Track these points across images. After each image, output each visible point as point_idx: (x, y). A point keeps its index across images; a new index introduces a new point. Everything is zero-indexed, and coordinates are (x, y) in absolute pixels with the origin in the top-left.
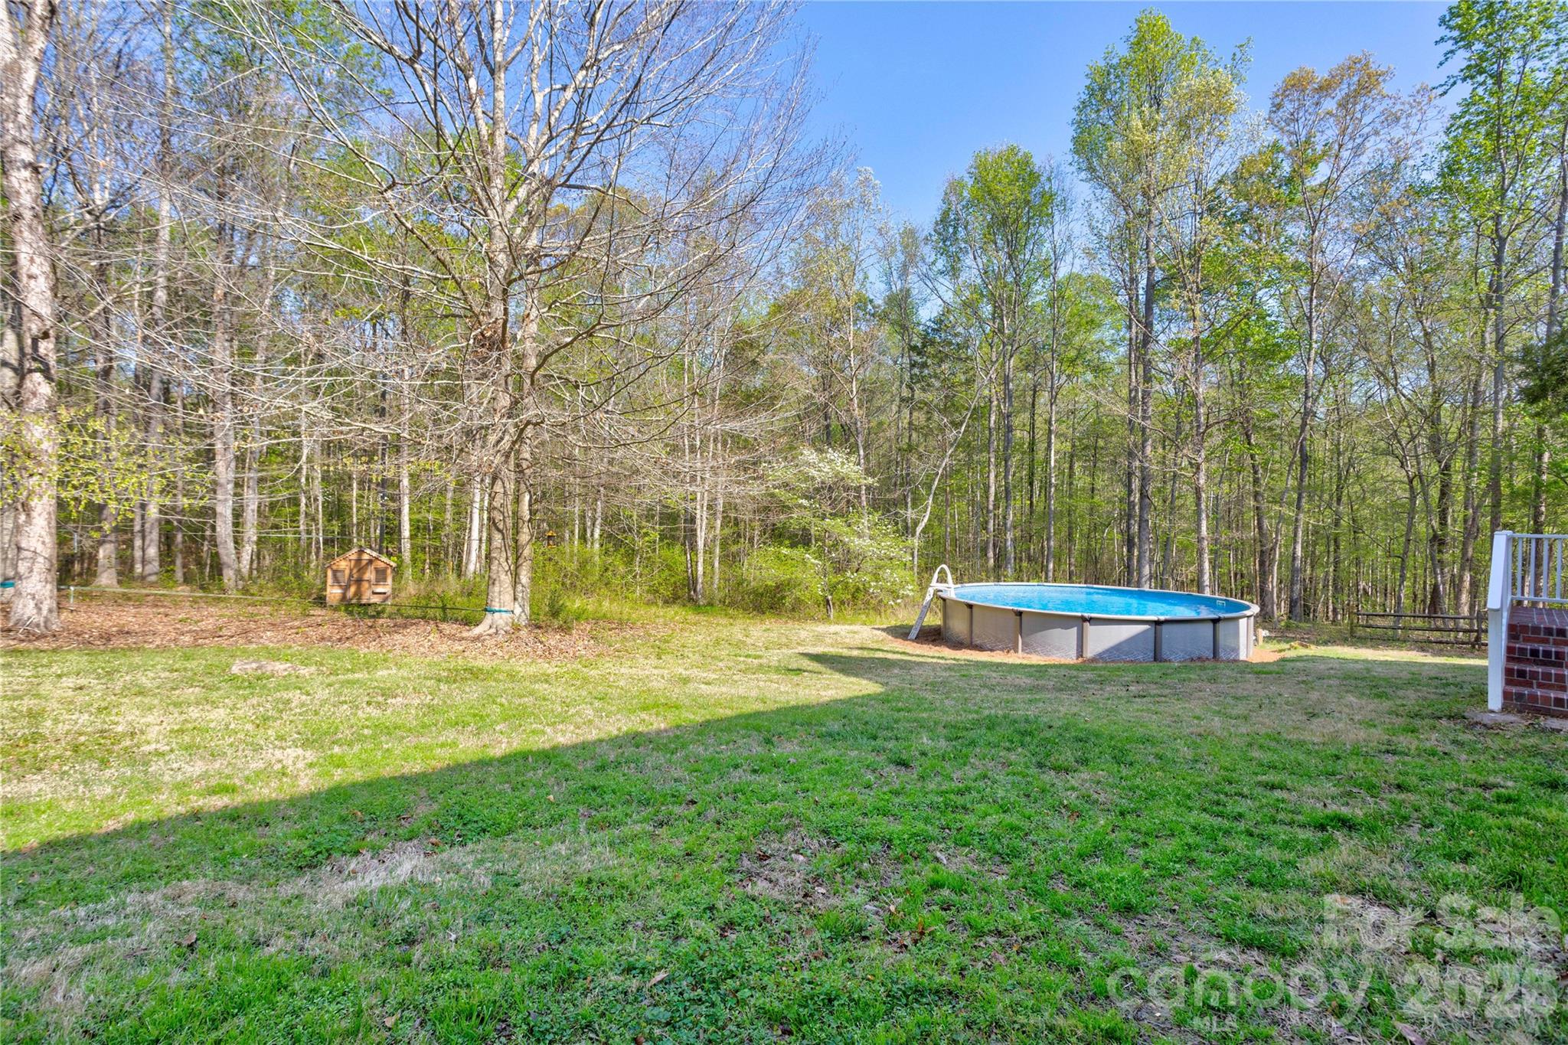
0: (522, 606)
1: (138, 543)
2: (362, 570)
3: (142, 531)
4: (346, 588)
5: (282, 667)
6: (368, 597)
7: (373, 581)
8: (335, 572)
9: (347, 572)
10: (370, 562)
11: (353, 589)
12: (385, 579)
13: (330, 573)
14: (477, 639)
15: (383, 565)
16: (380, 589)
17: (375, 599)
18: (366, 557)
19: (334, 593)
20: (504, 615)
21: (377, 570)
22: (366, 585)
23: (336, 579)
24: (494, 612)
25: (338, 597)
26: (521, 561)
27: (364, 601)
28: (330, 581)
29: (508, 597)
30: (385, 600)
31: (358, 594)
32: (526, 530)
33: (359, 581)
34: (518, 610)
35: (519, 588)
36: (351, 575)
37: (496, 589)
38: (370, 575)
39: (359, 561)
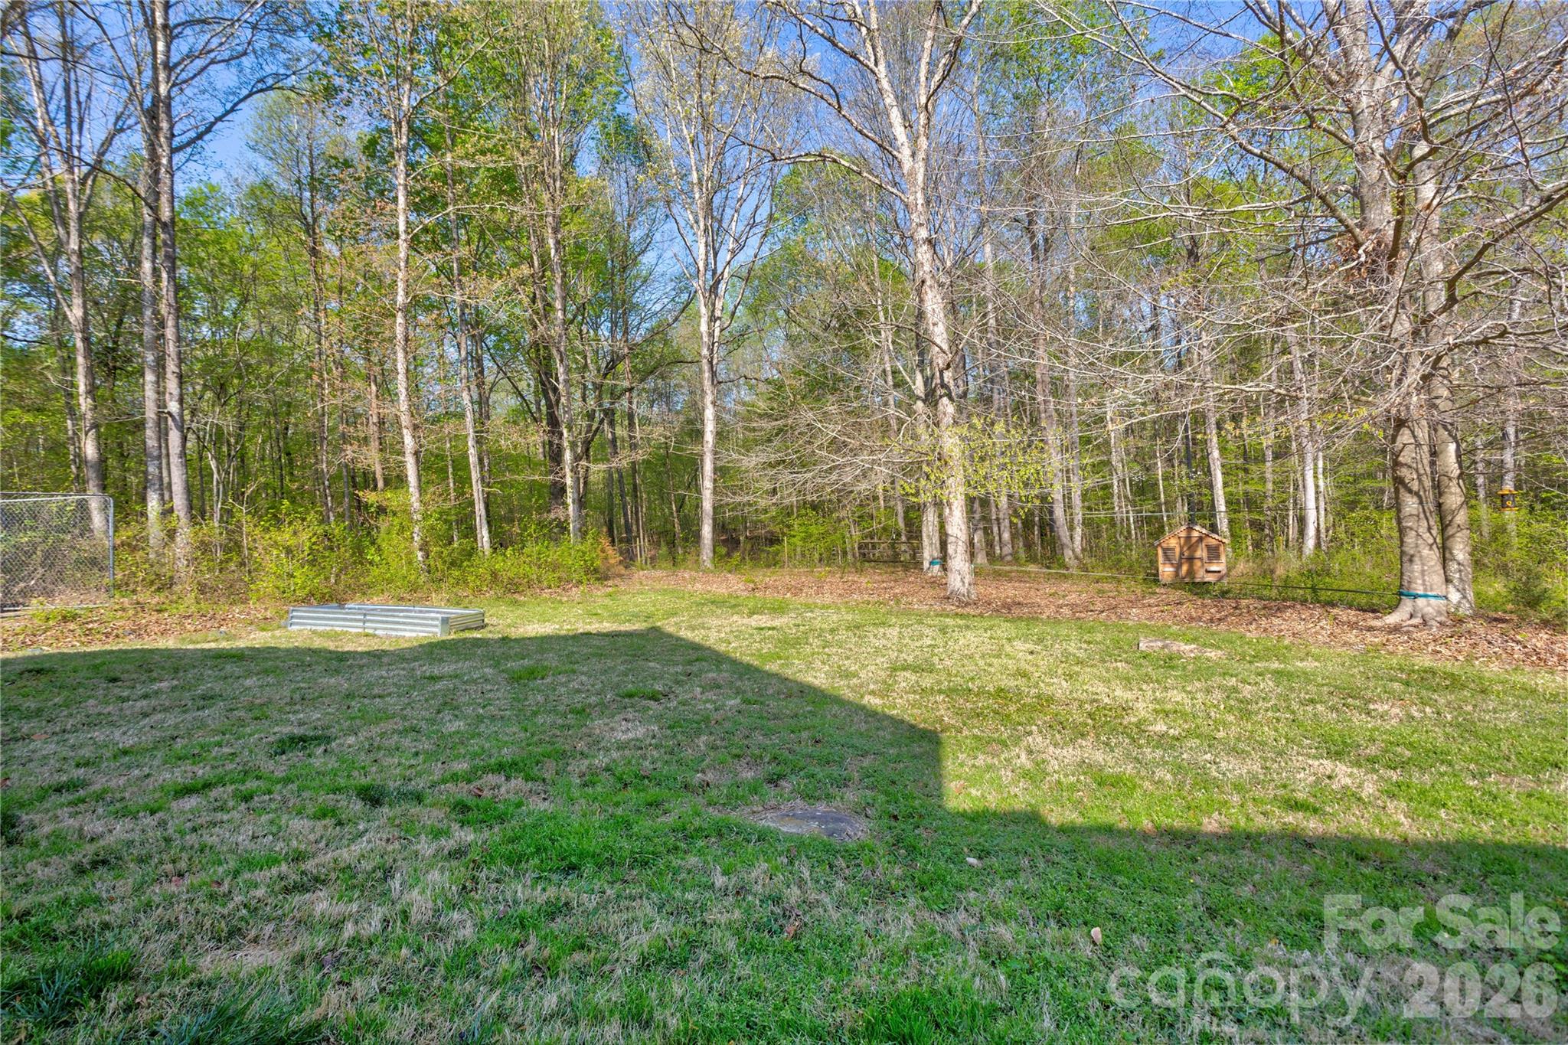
0: (1463, 591)
1: (995, 529)
2: (1192, 548)
3: (998, 519)
4: (1178, 567)
5: (1188, 648)
6: (1201, 576)
7: (1205, 559)
8: (1165, 551)
9: (1178, 550)
10: (1201, 539)
11: (1185, 568)
12: (1218, 557)
13: (1160, 552)
14: (1396, 629)
15: (1214, 542)
16: (1214, 568)
17: (1210, 578)
18: (1195, 534)
19: (1166, 571)
20: (1432, 601)
21: (1208, 547)
22: (1198, 563)
23: (1167, 558)
24: (1415, 597)
25: (1172, 575)
26: (1450, 531)
27: (1198, 580)
28: (1161, 559)
29: (1437, 579)
30: (1221, 578)
31: (1191, 572)
32: (1455, 489)
33: (1191, 559)
34: (1455, 596)
35: (1453, 566)
36: (1182, 554)
37: (1417, 567)
38: (1201, 552)
39: (1188, 538)
